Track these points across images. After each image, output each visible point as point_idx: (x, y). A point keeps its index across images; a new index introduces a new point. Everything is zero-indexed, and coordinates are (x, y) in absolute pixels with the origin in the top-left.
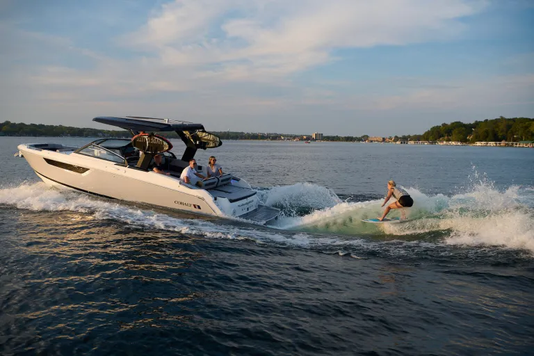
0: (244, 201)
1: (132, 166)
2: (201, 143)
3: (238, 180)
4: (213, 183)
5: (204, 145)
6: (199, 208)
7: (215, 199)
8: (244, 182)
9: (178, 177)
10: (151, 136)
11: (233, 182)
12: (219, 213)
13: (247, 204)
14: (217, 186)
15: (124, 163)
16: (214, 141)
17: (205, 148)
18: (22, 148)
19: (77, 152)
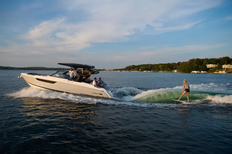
1: (74, 81)
3: (106, 85)
5: (93, 73)
6: (102, 94)
7: (107, 91)
9: (92, 84)
10: (84, 70)
11: (105, 86)
12: (110, 97)
18: (24, 75)
19: (51, 76)
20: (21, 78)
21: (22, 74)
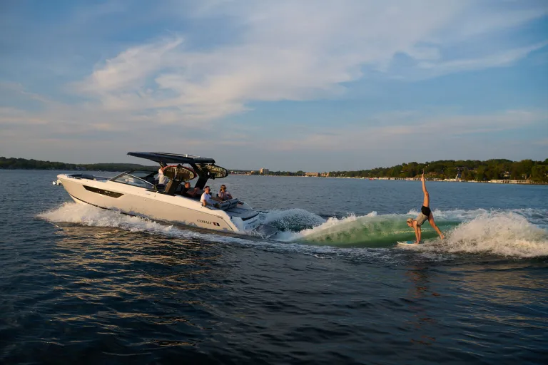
0: (251, 220)
1: (160, 192)
2: (211, 173)
3: (242, 204)
4: (226, 205)
5: (213, 176)
6: (219, 225)
7: (231, 218)
8: (247, 204)
10: (179, 167)
11: (238, 206)
12: (236, 230)
13: (254, 222)
14: (228, 208)
15: (154, 189)
16: (222, 173)
17: (214, 179)
18: (63, 178)
19: (113, 180)
20: (60, 184)
21: (59, 176)
